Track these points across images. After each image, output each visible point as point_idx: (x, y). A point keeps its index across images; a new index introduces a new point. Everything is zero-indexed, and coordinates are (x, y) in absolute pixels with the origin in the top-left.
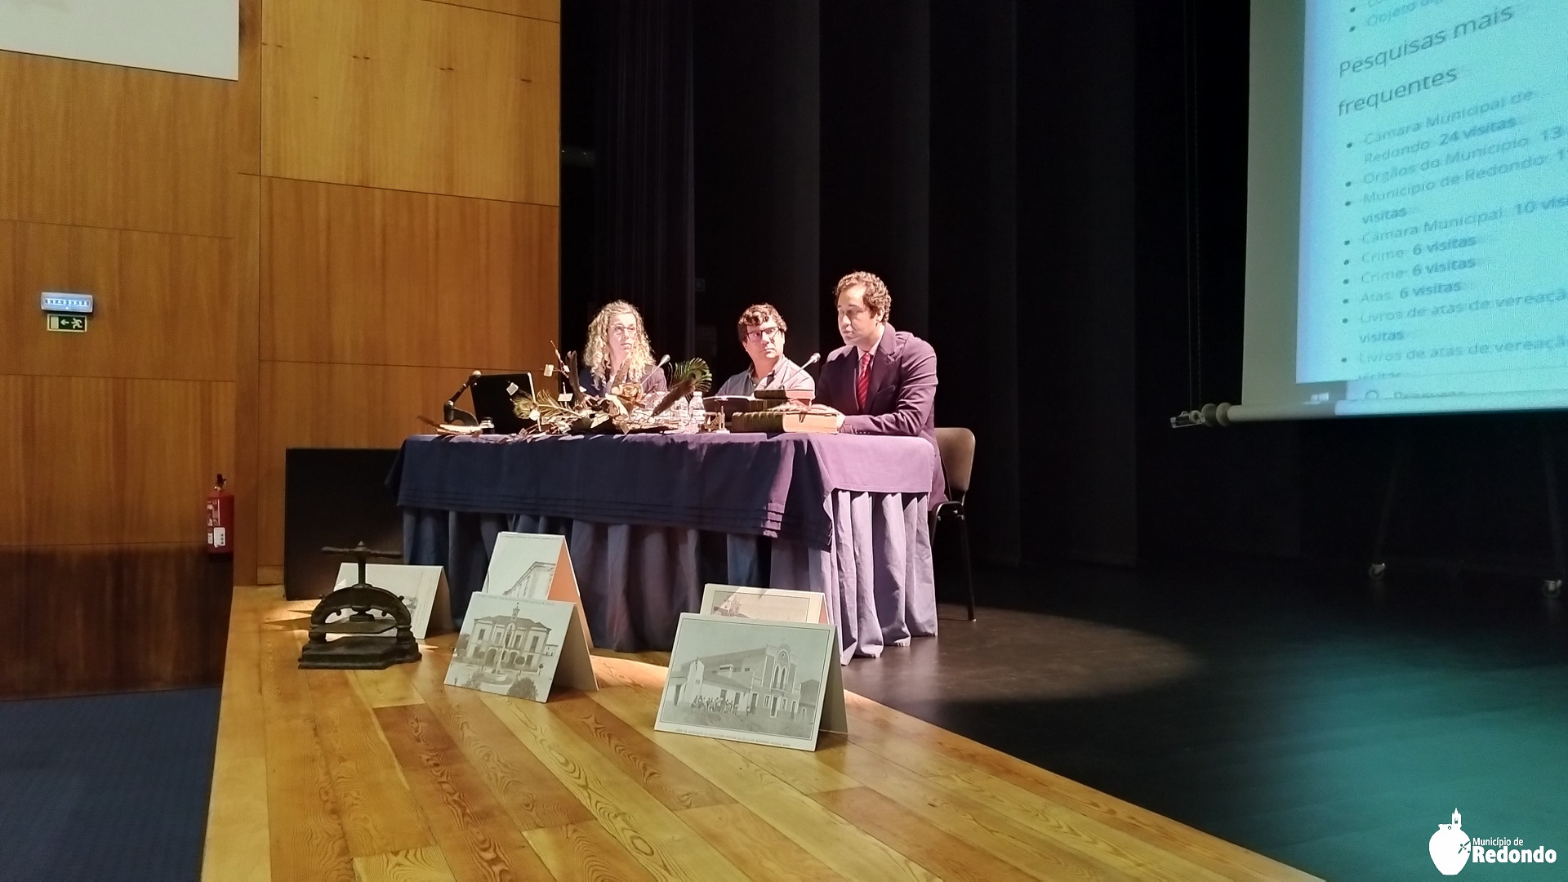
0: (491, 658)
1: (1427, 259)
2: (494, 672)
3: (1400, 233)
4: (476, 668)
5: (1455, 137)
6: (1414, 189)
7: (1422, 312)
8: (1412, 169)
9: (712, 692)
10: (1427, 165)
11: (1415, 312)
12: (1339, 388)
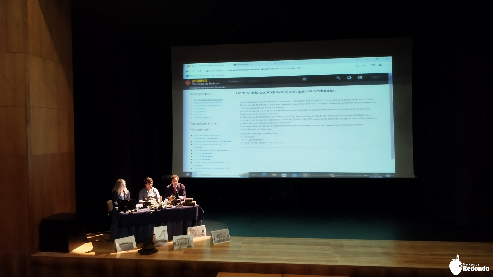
0: (181, 244)
1: (204, 155)
2: (183, 246)
3: (200, 151)
4: (179, 246)
5: (209, 138)
6: (202, 145)
7: (204, 163)
8: (202, 142)
10: (204, 141)
11: (203, 162)
12: (191, 173)
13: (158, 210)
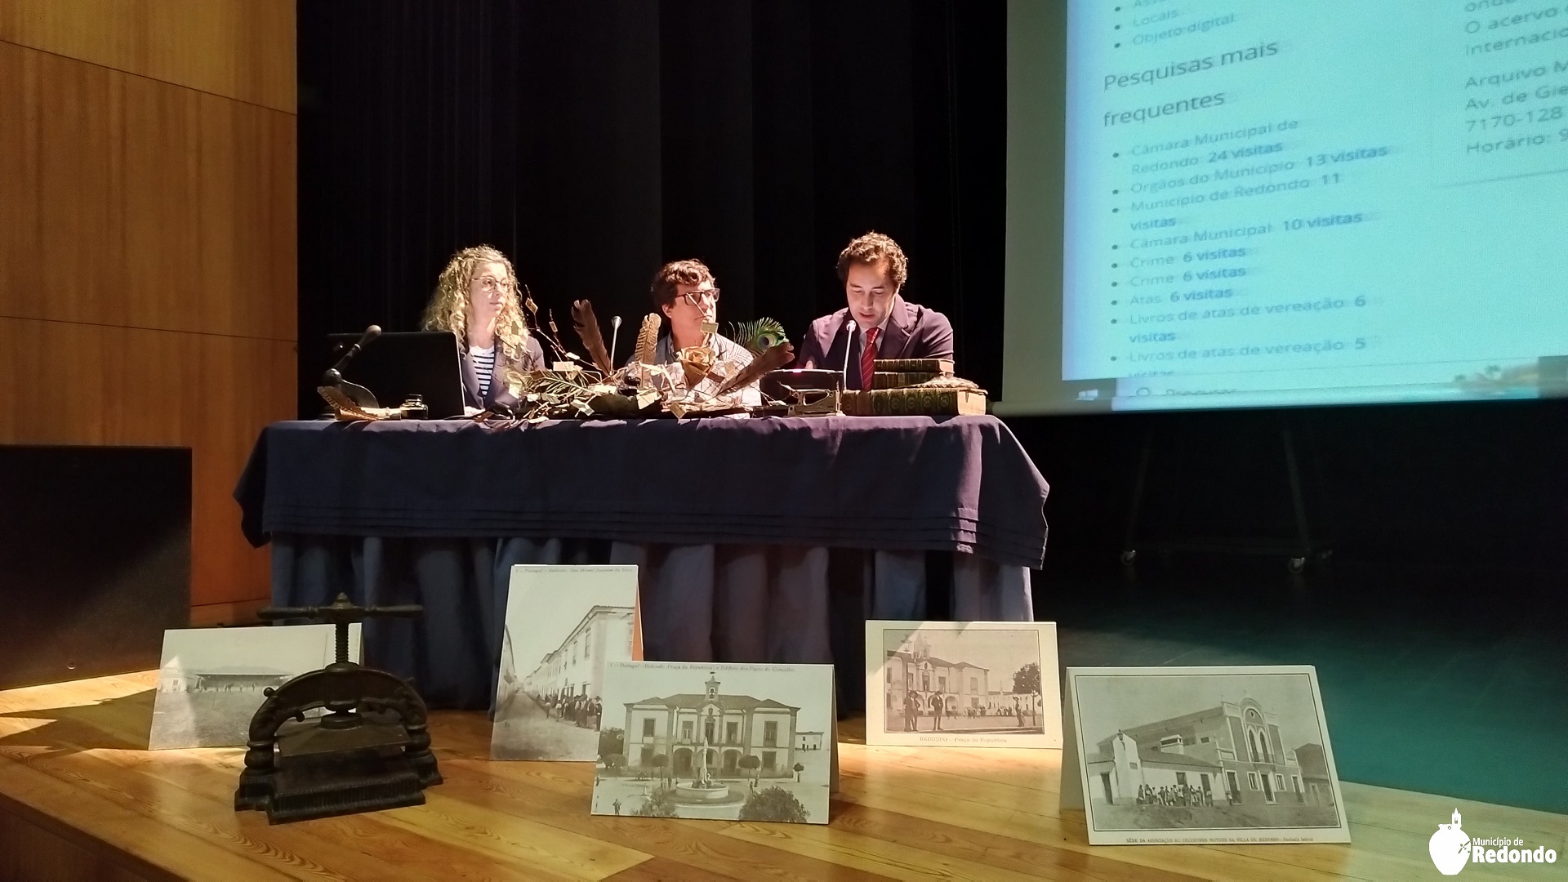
1: (1197, 266)
2: (698, 784)
3: (1170, 241)
4: (656, 783)
5: (1224, 156)
6: (1184, 202)
7: (1193, 315)
8: (1182, 183)
9: (1163, 779)
10: (1197, 180)
11: (1185, 316)
12: (1108, 385)
13: (596, 423)
